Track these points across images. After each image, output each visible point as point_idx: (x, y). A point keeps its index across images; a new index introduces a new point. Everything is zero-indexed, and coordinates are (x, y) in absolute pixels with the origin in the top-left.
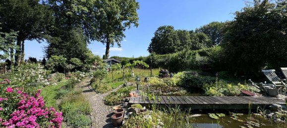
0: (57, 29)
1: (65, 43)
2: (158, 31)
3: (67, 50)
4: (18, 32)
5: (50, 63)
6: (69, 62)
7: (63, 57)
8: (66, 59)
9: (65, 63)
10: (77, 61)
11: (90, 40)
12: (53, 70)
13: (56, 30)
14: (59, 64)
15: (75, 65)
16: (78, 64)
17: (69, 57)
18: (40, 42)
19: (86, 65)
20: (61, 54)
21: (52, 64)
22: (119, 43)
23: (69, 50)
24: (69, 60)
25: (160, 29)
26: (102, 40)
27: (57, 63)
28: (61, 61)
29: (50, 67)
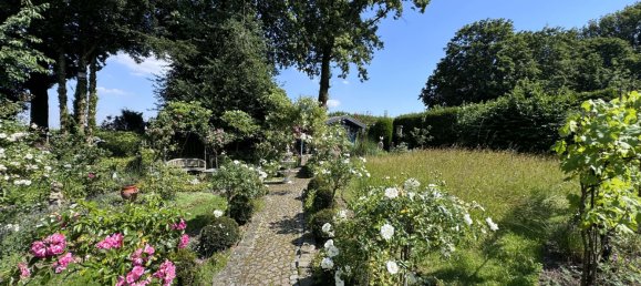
0: (189, 21)
1: (207, 63)
2: (456, 39)
3: (215, 83)
4: (46, 6)
5: (162, 126)
6: (216, 123)
7: (203, 105)
8: (209, 112)
9: (205, 126)
10: (243, 120)
11: (277, 66)
12: (173, 148)
13: (185, 26)
14: (189, 128)
15: (236, 131)
16: (244, 129)
17: (219, 108)
18: (138, 61)
19: (269, 134)
20: (198, 97)
21: (169, 127)
22: (364, 67)
23: (218, 84)
24: (219, 115)
25: (466, 32)
26: (308, 66)
27: (183, 125)
28: (195, 118)
29: (160, 137)
